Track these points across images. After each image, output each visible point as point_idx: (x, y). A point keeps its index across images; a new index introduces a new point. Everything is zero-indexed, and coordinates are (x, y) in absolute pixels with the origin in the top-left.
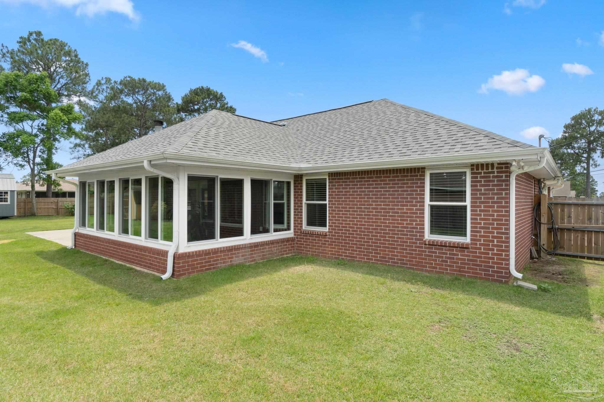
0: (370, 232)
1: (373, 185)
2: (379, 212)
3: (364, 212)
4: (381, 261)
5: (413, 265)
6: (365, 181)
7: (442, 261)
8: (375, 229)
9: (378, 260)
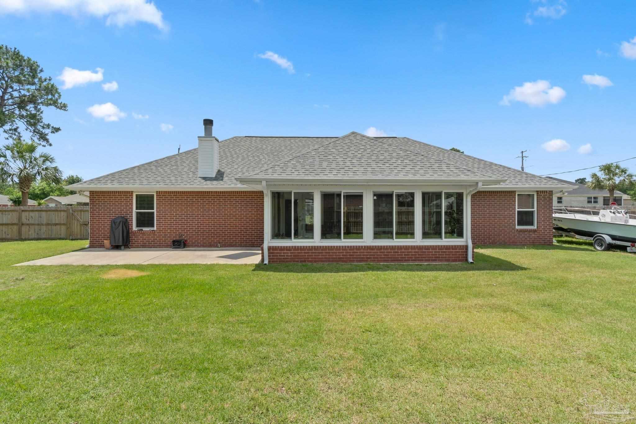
0: (486, 227)
1: (487, 199)
2: (491, 215)
3: (482, 215)
4: (493, 243)
5: (511, 243)
6: (482, 197)
7: (525, 239)
8: (488, 225)
9: (490, 243)
